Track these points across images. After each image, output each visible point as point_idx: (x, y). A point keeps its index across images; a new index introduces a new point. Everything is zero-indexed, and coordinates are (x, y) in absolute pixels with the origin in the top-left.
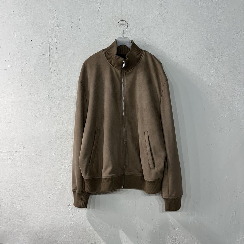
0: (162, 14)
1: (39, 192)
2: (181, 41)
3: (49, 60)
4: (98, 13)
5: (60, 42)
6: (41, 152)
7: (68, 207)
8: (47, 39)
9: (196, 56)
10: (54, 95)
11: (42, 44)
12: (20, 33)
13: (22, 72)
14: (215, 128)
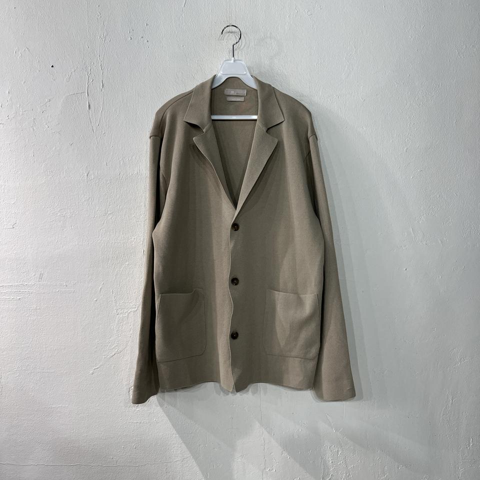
0: (309, 13)
2: (346, 66)
3: (88, 104)
4: (183, 10)
5: (109, 69)
6: (74, 285)
8: (84, 62)
10: (98, 173)
11: (73, 73)
12: (29, 51)
13: (35, 128)
14: (413, 235)
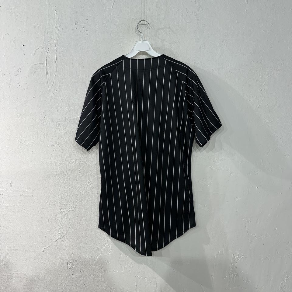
0: (195, 14)
1: (30, 244)
2: (220, 50)
3: (46, 71)
4: (111, 11)
5: (61, 48)
6: (32, 191)
7: (67, 264)
8: (44, 43)
9: (240, 69)
10: (51, 117)
11: (37, 50)
12: (9, 35)
13: (10, 86)
14: (263, 164)
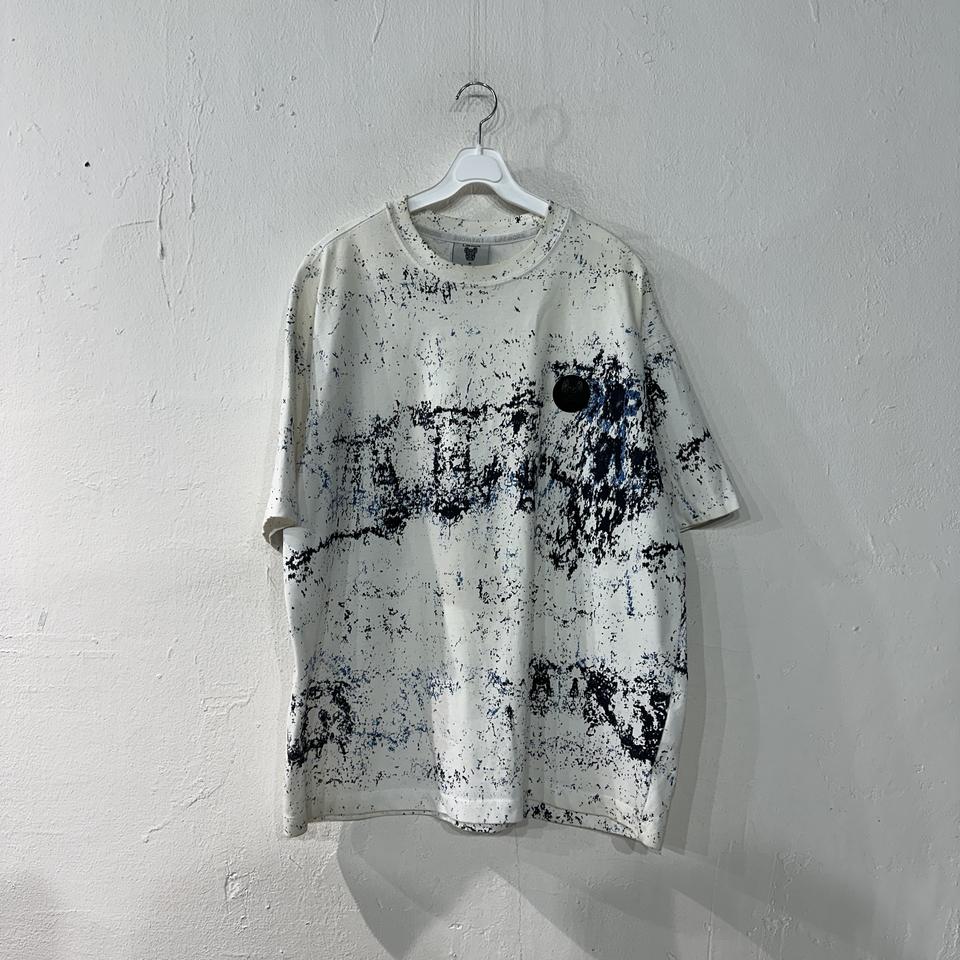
0: (648, 58)
1: (103, 818)
2: (728, 175)
3: (159, 247)
4: (371, 49)
5: (208, 173)
6: (113, 640)
7: (226, 884)
8: (155, 156)
10: (174, 396)
11: (130, 179)
12: (39, 130)
13: (43, 297)
14: (874, 552)
